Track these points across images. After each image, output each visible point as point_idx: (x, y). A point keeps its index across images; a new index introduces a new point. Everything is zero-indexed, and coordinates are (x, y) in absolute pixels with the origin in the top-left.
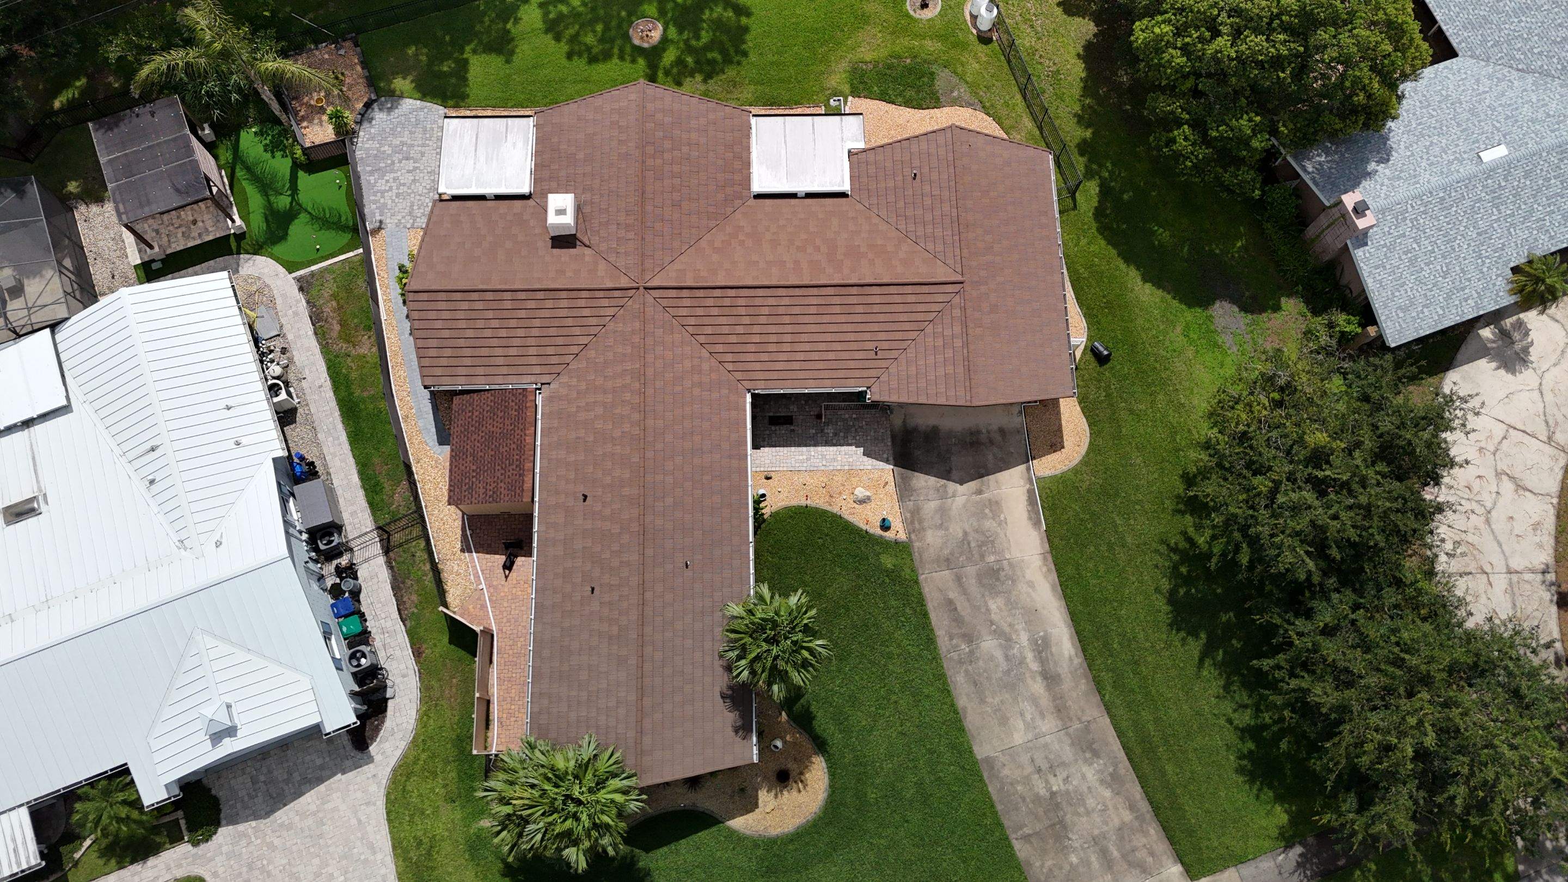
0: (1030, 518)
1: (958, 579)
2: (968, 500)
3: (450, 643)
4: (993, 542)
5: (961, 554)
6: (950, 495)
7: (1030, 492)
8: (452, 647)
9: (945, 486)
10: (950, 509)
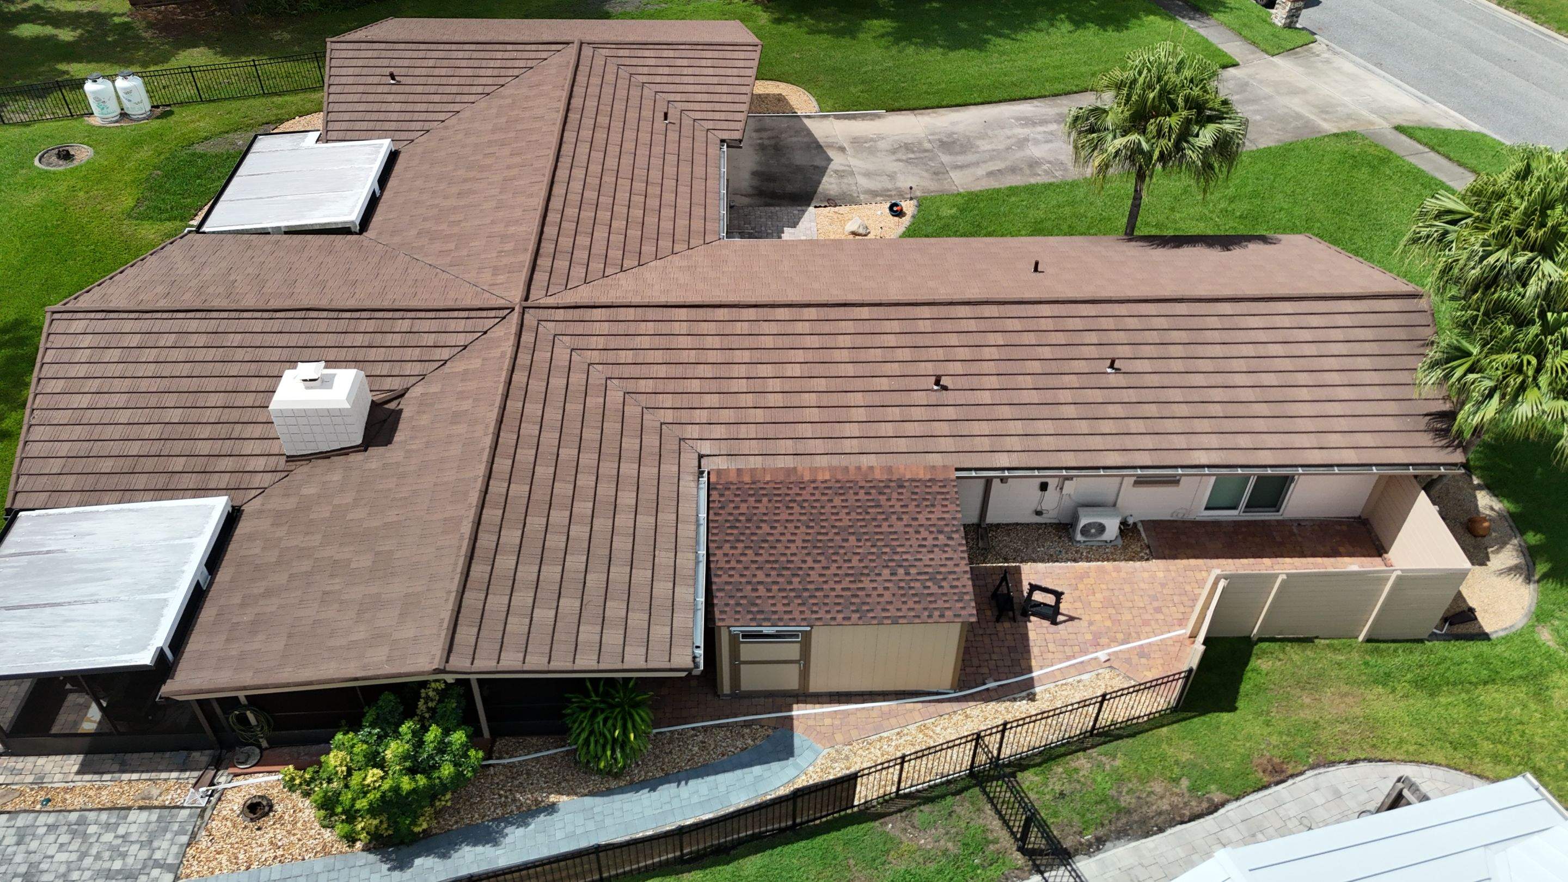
0: (872, 119)
1: (959, 167)
2: (853, 157)
3: (1233, 709)
4: (906, 144)
5: (925, 164)
6: (847, 168)
7: (839, 117)
8: (1240, 704)
9: (836, 172)
10: (867, 169)
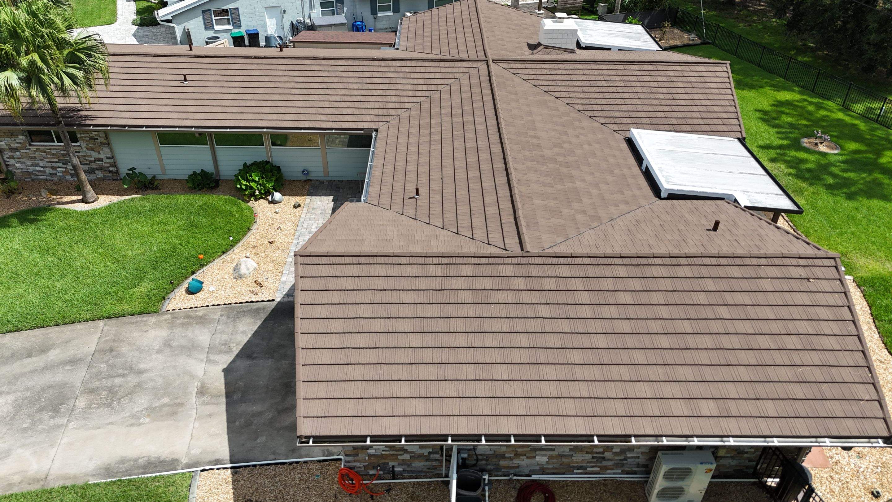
0: (122, 461)
1: (74, 362)
2: (193, 377)
4: (109, 405)
5: (112, 367)
6: (212, 357)
7: (173, 464)
10: (189, 356)
